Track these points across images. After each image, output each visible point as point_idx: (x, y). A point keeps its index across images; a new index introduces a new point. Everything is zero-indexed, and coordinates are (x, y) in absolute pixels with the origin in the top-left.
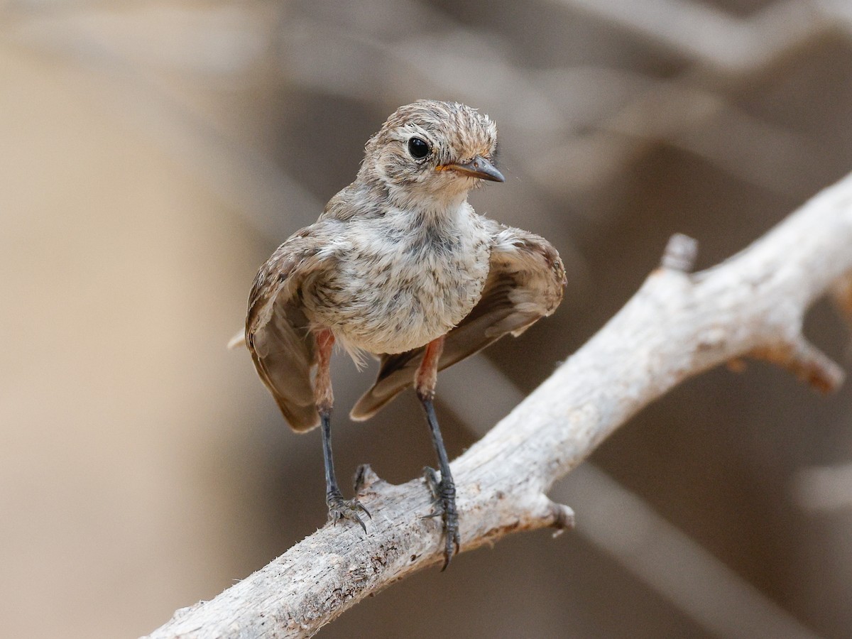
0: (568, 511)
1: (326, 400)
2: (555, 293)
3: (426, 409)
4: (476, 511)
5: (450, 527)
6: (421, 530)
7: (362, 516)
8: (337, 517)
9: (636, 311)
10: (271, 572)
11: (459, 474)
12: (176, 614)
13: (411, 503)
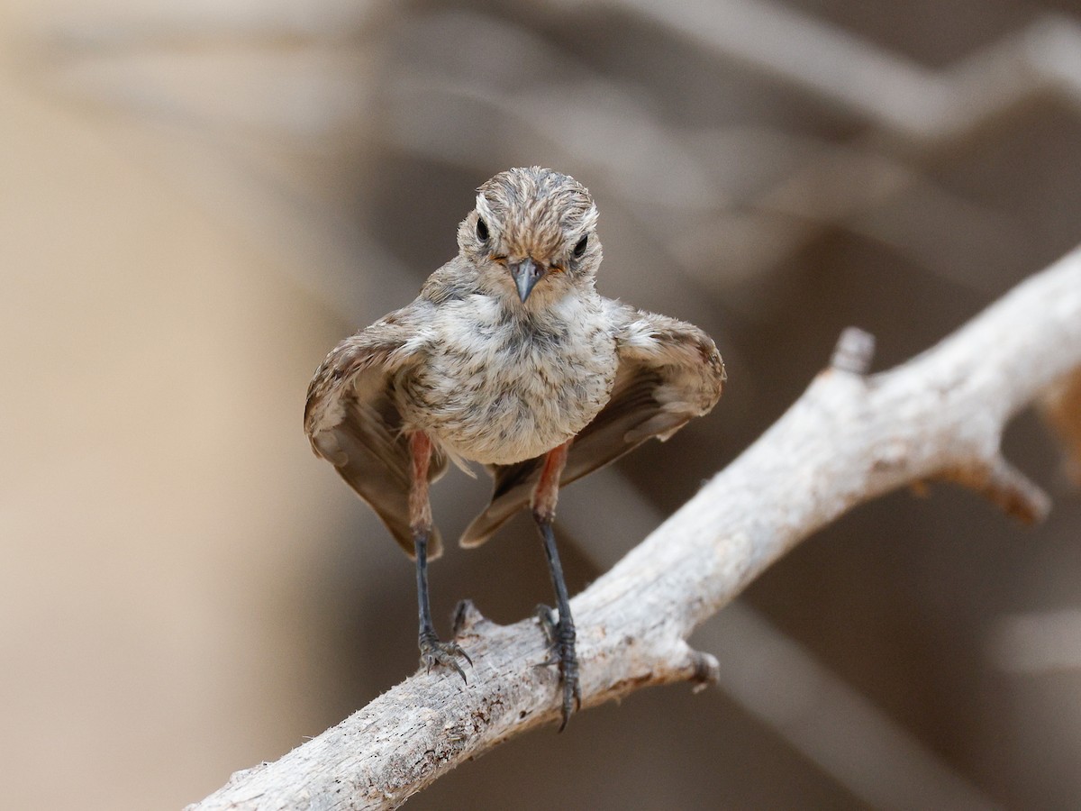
0: (712, 661)
1: (423, 521)
2: (712, 390)
3: (544, 533)
4: (600, 659)
5: (568, 677)
6: (533, 682)
7: (461, 662)
8: (431, 663)
9: (800, 420)
10: (349, 729)
11: (580, 614)
12: (234, 777)
13: (521, 648)
